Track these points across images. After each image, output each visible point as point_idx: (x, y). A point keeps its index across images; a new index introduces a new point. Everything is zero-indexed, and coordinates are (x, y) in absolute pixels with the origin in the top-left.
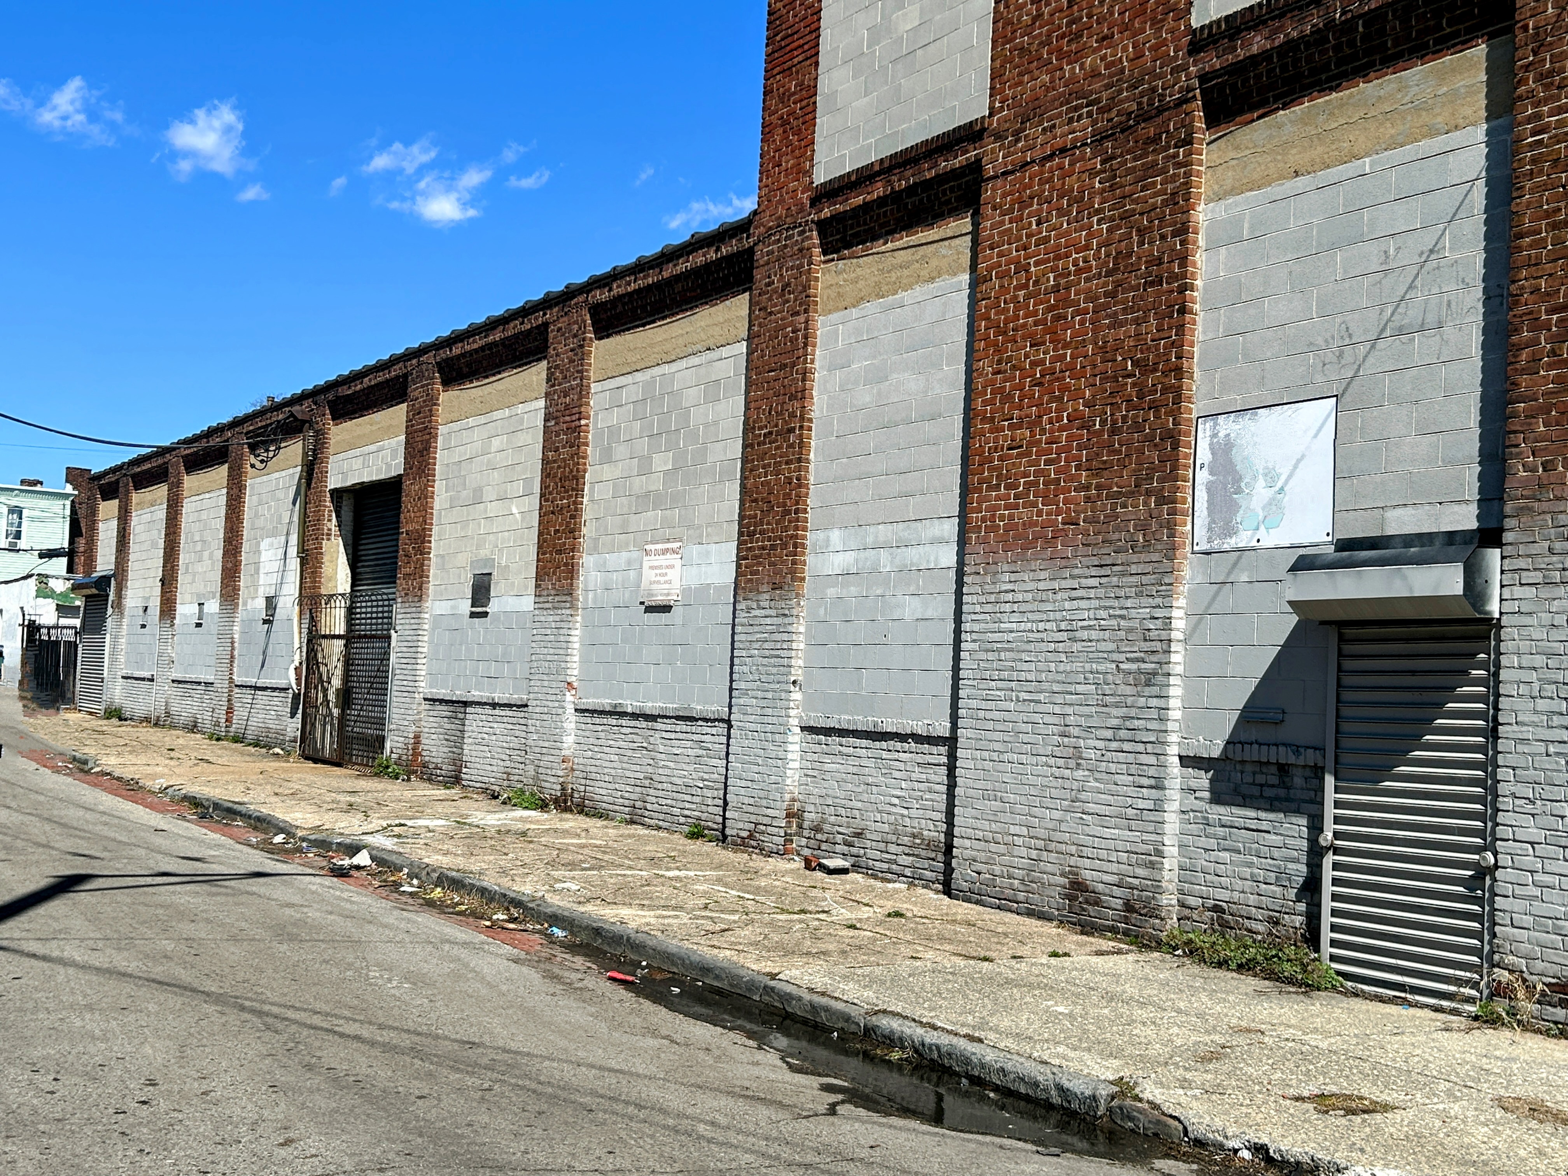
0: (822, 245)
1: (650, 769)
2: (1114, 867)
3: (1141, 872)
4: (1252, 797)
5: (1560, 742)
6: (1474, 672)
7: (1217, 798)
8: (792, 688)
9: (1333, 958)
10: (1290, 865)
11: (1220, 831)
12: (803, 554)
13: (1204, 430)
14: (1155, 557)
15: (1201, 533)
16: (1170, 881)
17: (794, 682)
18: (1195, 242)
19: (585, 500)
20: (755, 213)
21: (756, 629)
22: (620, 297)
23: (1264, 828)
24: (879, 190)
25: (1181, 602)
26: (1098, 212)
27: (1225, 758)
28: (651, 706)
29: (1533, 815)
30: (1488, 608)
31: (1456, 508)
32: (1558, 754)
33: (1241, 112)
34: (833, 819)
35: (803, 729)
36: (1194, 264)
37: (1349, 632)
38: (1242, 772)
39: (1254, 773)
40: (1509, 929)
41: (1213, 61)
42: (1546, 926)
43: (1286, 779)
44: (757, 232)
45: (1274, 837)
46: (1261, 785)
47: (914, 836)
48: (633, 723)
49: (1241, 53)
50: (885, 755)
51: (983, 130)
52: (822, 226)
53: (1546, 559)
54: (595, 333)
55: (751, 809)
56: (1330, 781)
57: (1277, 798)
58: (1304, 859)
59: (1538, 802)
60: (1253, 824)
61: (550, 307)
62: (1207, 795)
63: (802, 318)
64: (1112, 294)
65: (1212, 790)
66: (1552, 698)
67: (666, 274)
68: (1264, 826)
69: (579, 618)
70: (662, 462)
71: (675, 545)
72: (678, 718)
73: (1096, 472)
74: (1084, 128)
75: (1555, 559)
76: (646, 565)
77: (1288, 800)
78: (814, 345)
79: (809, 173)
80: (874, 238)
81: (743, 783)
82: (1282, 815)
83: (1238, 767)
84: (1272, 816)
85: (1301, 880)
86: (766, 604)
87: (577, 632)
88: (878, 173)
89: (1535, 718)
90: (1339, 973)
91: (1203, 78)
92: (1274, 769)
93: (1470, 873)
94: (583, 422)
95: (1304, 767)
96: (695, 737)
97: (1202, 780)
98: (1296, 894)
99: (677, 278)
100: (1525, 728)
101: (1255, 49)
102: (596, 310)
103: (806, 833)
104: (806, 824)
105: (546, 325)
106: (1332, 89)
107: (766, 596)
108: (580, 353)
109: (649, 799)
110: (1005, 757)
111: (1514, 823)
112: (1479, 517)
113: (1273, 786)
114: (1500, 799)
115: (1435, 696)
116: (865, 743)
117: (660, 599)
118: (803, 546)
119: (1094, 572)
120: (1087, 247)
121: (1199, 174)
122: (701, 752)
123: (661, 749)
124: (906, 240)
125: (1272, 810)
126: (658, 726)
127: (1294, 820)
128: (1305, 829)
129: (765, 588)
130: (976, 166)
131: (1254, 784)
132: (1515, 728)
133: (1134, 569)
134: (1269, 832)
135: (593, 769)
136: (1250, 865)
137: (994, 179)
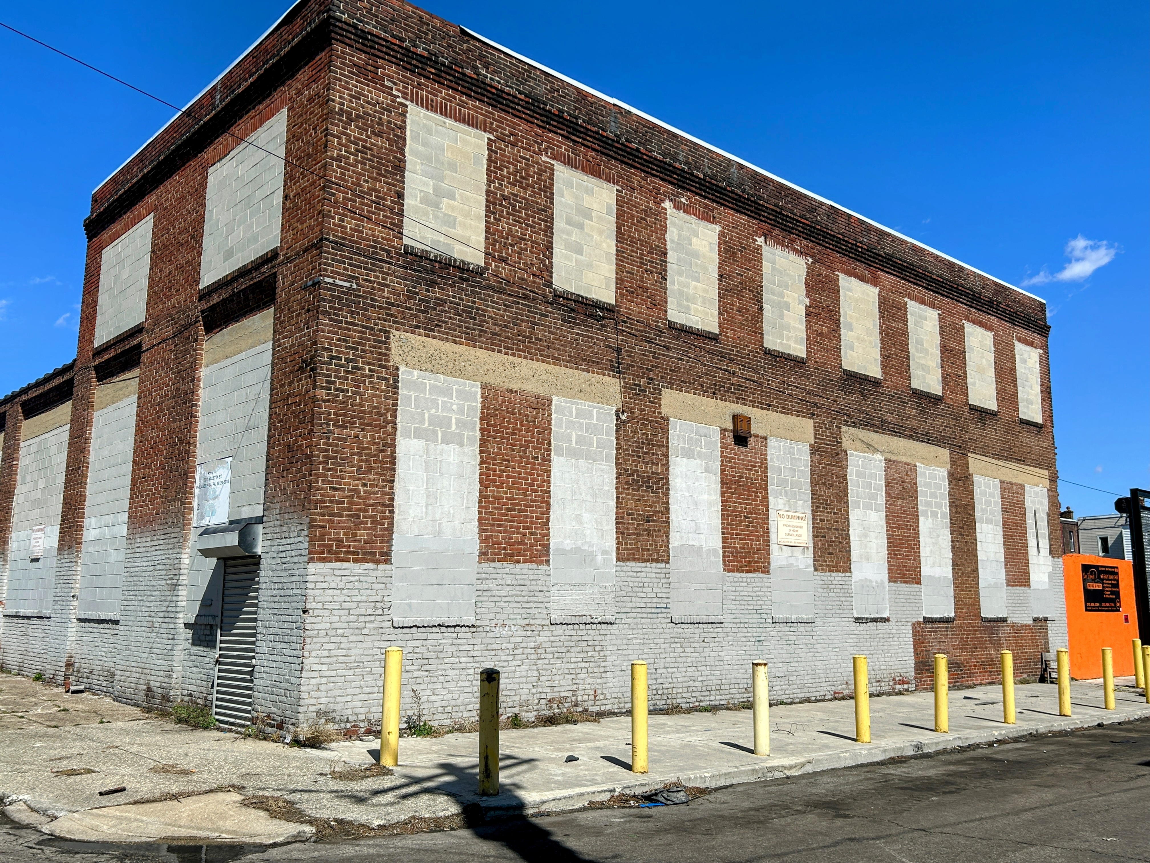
0: (97, 377)
1: (26, 645)
2: (159, 679)
3: (167, 680)
4: (203, 641)
5: (272, 608)
6: (255, 579)
7: (193, 644)
8: (72, 599)
9: (216, 713)
11: (194, 658)
12: (82, 530)
13: (198, 469)
14: (178, 530)
15: (195, 518)
16: (176, 683)
17: (73, 596)
18: (198, 385)
19: (14, 504)
20: (75, 360)
21: (62, 569)
22: (31, 399)
24: (112, 353)
25: (187, 550)
26: (172, 369)
27: (195, 624)
28: (28, 612)
29: (265, 641)
30: (255, 550)
31: (258, 506)
32: (272, 614)
33: (214, 329)
34: (83, 665)
35: (78, 620)
36: (198, 395)
37: (229, 563)
38: (200, 630)
39: (203, 630)
40: (257, 693)
41: (204, 305)
44: (76, 369)
46: (205, 635)
47: (108, 671)
48: (23, 621)
49: (212, 303)
50: (102, 631)
51: (143, 328)
52: (96, 368)
53: (273, 529)
54: (24, 416)
55: (55, 663)
56: (219, 631)
59: (266, 635)
60: (202, 654)
61: (7, 403)
62: (190, 641)
63: (86, 413)
64: (173, 407)
65: (193, 639)
66: (271, 589)
67: (46, 388)
68: (205, 654)
69: (7, 566)
70: (41, 484)
71: (42, 527)
72: (38, 617)
73: (166, 489)
74: (169, 332)
75: (275, 528)
76: (33, 537)
77: (209, 641)
78: (91, 426)
79: (92, 342)
80: (113, 376)
81: (53, 650)
83: (199, 627)
84: (206, 649)
86: (66, 556)
87: (6, 574)
88: (112, 345)
89: (267, 598)
90: (217, 720)
91: (202, 312)
92: (207, 627)
93: (250, 669)
94: (14, 463)
96: (43, 627)
97: (189, 633)
99: (50, 390)
100: (264, 603)
101: (215, 302)
102: (24, 405)
103: (75, 674)
104: (75, 669)
105: (5, 412)
106: (237, 321)
107: (66, 552)
108: (16, 427)
109: (26, 661)
110: (133, 628)
111: (260, 645)
112: (263, 510)
113: (207, 635)
114: (258, 635)
115: (246, 591)
116: (96, 625)
117: (35, 555)
118: (82, 526)
119: (163, 537)
120: (168, 385)
121: (201, 355)
122: (44, 635)
123: (31, 634)
124: (123, 377)
125: (207, 647)
126: (31, 622)
127: (209, 650)
129: (66, 548)
130: (139, 345)
131: (203, 635)
132: (262, 603)
133: (173, 535)
134: (205, 657)
135: (8, 647)
136: (200, 673)
137: (145, 351)
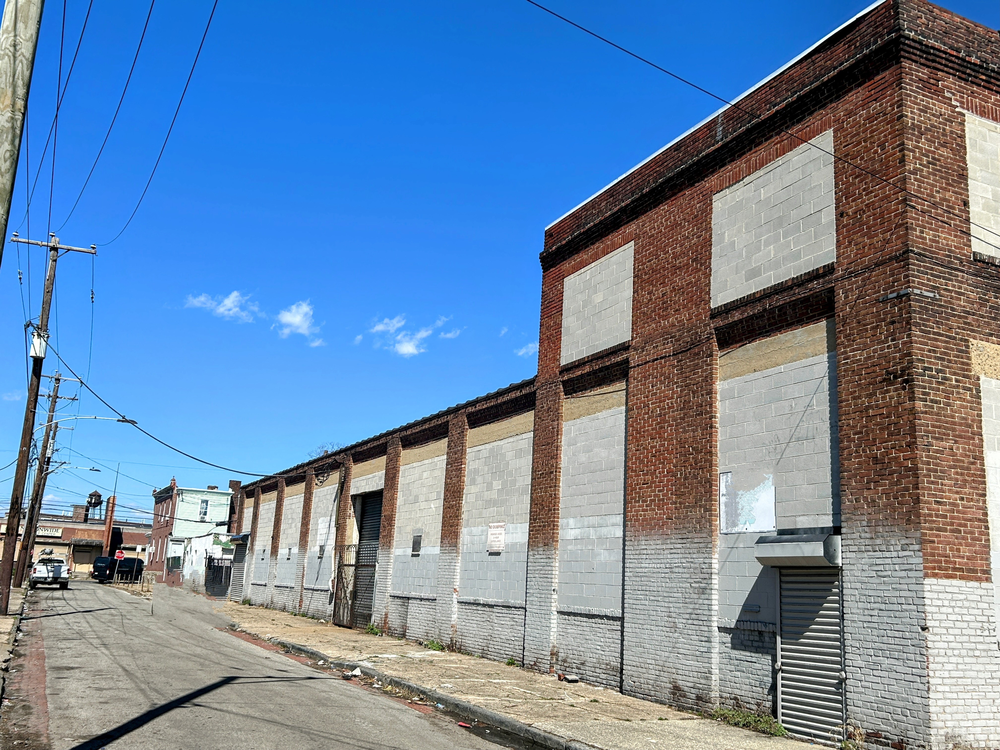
0: (564, 391)
1: (490, 631)
2: (691, 679)
3: (703, 681)
4: (748, 646)
5: (868, 622)
6: (834, 590)
7: (734, 647)
8: (553, 593)
9: (783, 721)
10: (765, 678)
11: (736, 662)
12: (557, 529)
13: (723, 479)
14: (704, 535)
15: (723, 525)
16: (715, 686)
17: (554, 590)
18: (716, 398)
19: (463, 502)
20: (536, 376)
21: (537, 564)
22: (480, 410)
23: (753, 661)
24: (587, 369)
25: (716, 556)
26: (676, 383)
27: (737, 628)
28: (491, 600)
29: (860, 655)
30: (836, 562)
31: (824, 517)
32: (868, 627)
33: (732, 344)
34: (571, 656)
35: (558, 612)
36: (716, 407)
37: (784, 571)
38: (744, 635)
39: (749, 635)
40: (853, 707)
41: (720, 322)
42: (867, 706)
43: (762, 638)
44: (537, 384)
45: (758, 665)
46: (752, 641)
47: (607, 664)
48: (483, 609)
49: (731, 320)
50: (594, 625)
51: (629, 346)
52: (564, 383)
53: (859, 541)
54: (469, 426)
55: (535, 651)
56: (779, 639)
57: (759, 647)
58: (770, 675)
59: (861, 649)
60: (749, 659)
61: (450, 414)
62: (730, 645)
63: (556, 423)
64: (682, 419)
65: (732, 643)
66: (864, 602)
67: (499, 402)
68: (754, 660)
69: (460, 558)
70: (497, 485)
71: (502, 524)
72: (503, 606)
73: (678, 496)
74: (669, 348)
75: (862, 541)
76: (489, 533)
77: (763, 647)
78: (561, 435)
79: (558, 360)
80: (586, 390)
81: (532, 638)
82: (761, 655)
83: (743, 632)
84: (757, 655)
85: (770, 685)
86: (541, 553)
87: (459, 564)
88: (587, 362)
89: (858, 611)
90: (785, 728)
91: (716, 329)
92: (757, 633)
93: (837, 681)
94: (463, 466)
95: (769, 632)
96: (511, 616)
97: (728, 638)
98: (768, 692)
99: (504, 403)
100: (854, 616)
101: (736, 319)
102: (469, 416)
103: (560, 663)
104: (560, 659)
105: (448, 422)
106: (767, 336)
107: (541, 549)
108: (462, 434)
109: (490, 646)
110: (645, 627)
111: (852, 658)
112: (833, 521)
113: (757, 641)
114: (846, 647)
115: (820, 601)
116: (585, 619)
117: (495, 549)
118: (557, 526)
119: (680, 541)
120: (672, 398)
121: (716, 369)
122: (513, 623)
123: (496, 621)
124: (599, 391)
125: (757, 652)
126: (495, 610)
127: (766, 657)
128: (770, 661)
129: (541, 545)
130: (627, 361)
131: (749, 640)
132: (850, 615)
133: (696, 540)
134: (755, 663)
135: (466, 631)
136: (749, 678)
137: (634, 367)
